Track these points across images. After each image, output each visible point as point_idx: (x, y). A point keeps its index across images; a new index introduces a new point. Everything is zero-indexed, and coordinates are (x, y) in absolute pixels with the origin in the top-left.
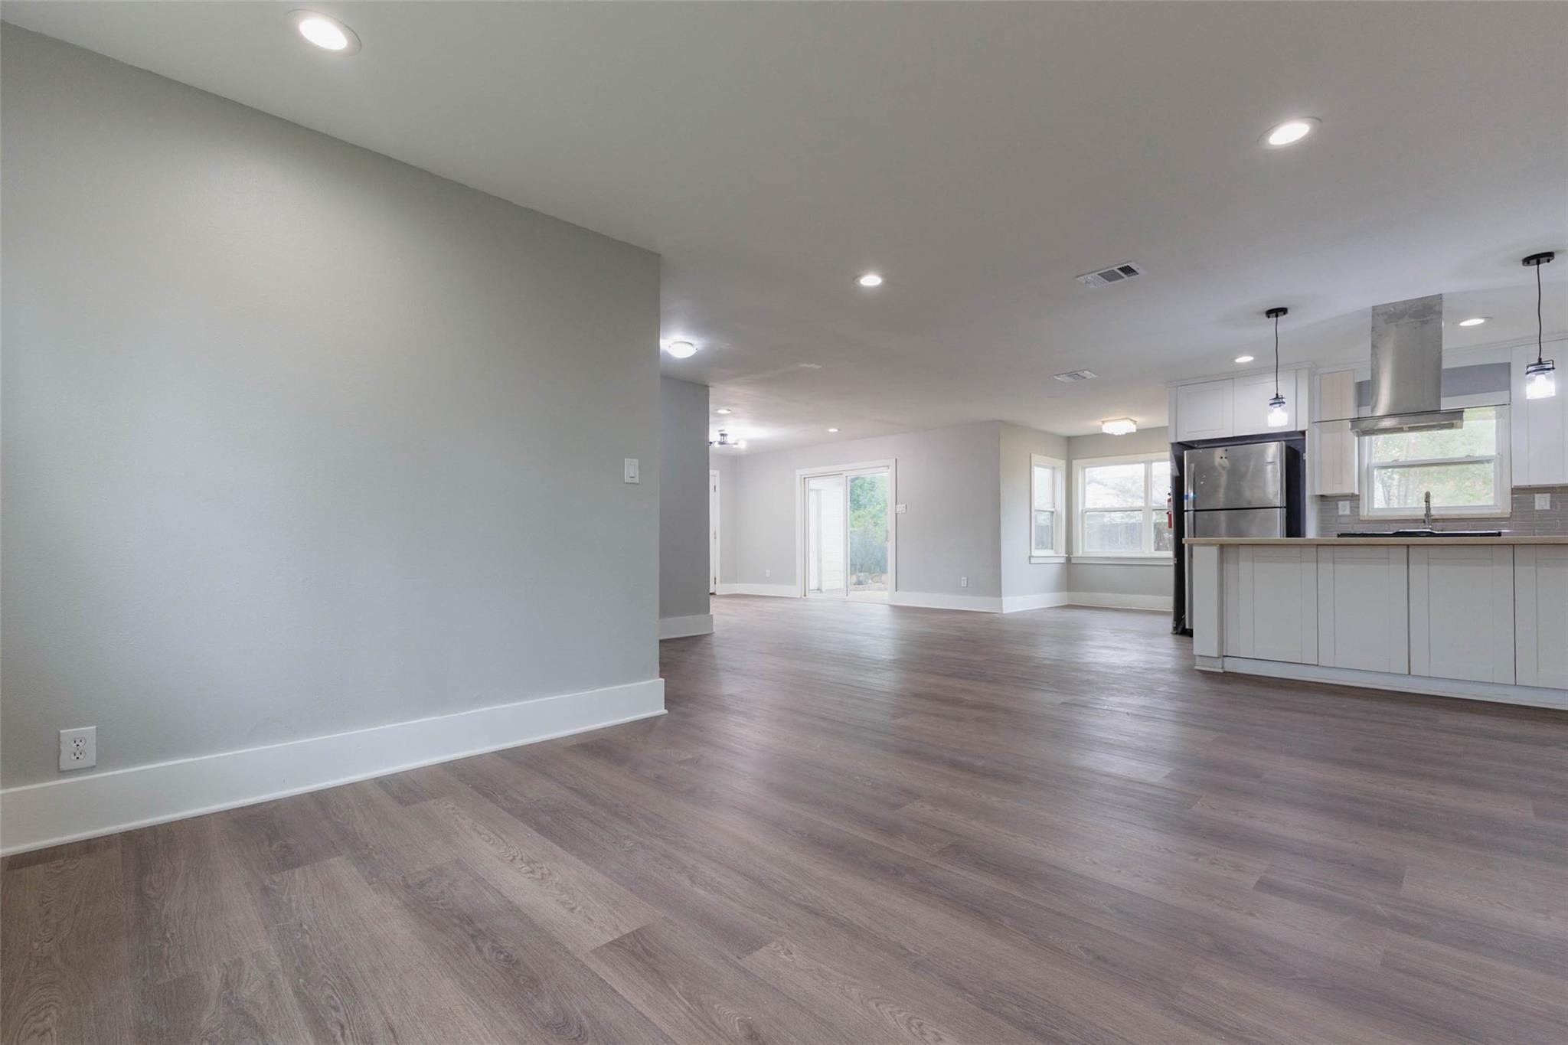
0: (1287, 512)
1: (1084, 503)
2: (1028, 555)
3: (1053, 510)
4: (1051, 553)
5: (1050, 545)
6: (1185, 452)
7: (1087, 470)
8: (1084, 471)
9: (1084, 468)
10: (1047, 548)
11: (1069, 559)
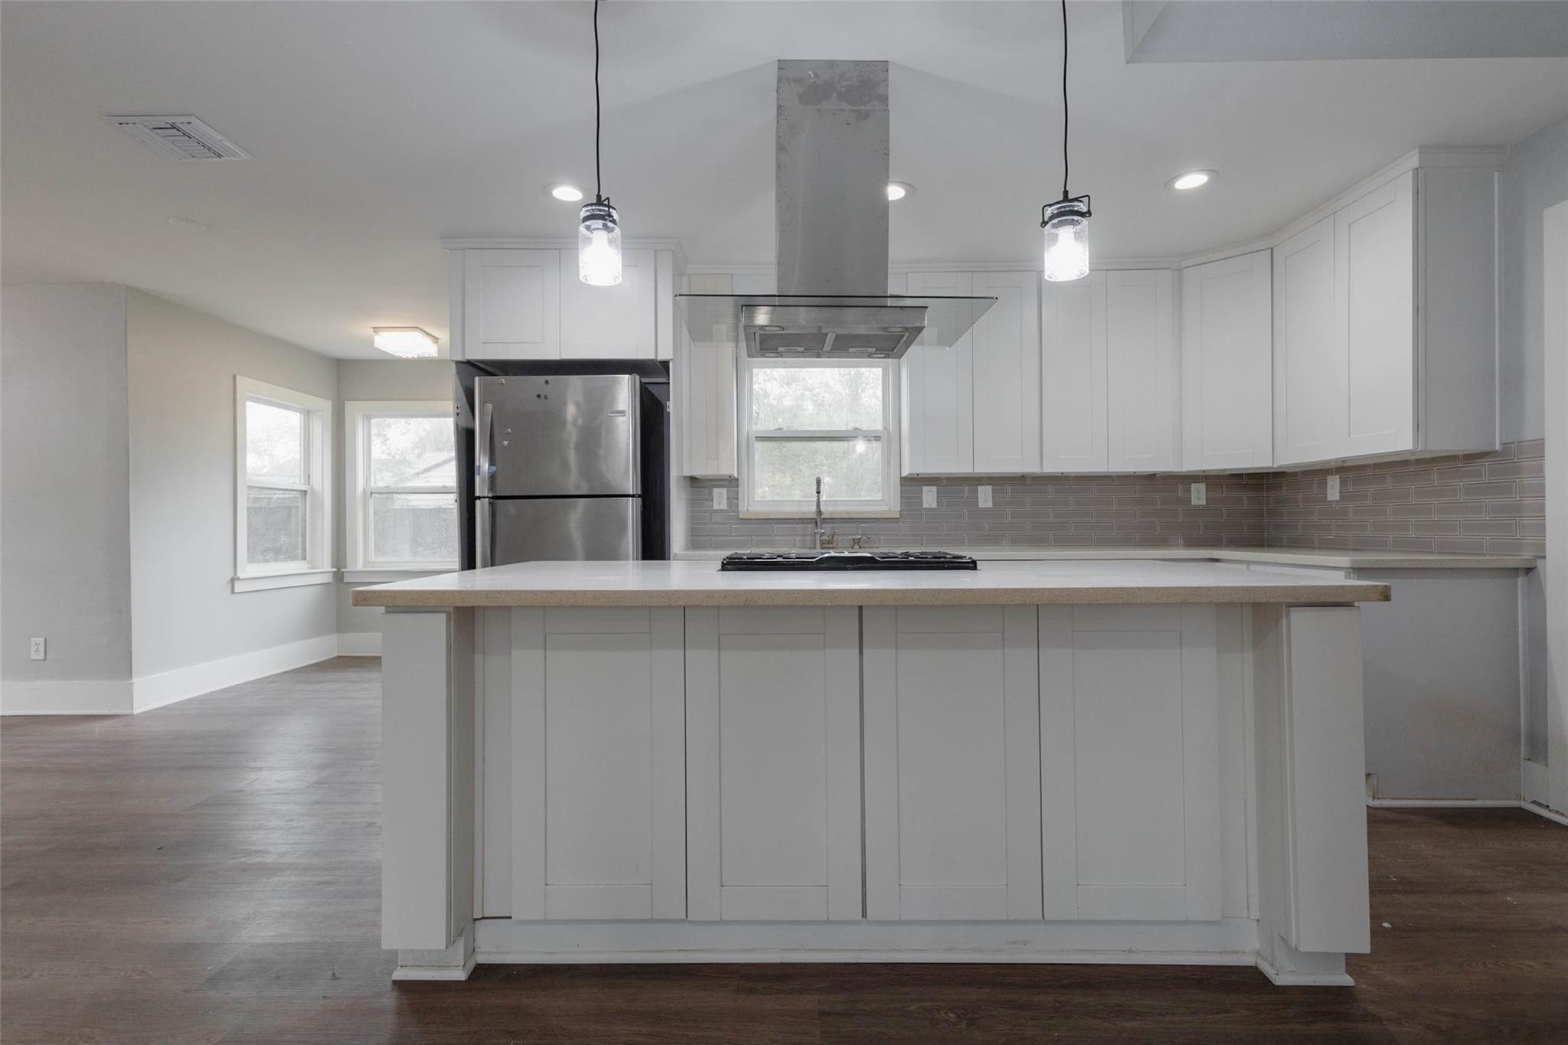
0: (644, 505)
1: (367, 479)
2: (231, 575)
3: (304, 488)
4: (297, 566)
5: (300, 552)
6: (477, 379)
7: (374, 421)
8: (370, 423)
9: (368, 418)
10: (292, 558)
11: (339, 576)
